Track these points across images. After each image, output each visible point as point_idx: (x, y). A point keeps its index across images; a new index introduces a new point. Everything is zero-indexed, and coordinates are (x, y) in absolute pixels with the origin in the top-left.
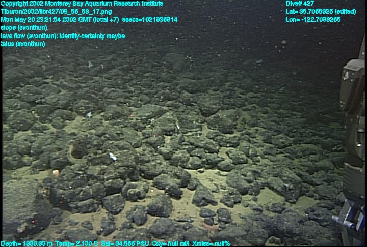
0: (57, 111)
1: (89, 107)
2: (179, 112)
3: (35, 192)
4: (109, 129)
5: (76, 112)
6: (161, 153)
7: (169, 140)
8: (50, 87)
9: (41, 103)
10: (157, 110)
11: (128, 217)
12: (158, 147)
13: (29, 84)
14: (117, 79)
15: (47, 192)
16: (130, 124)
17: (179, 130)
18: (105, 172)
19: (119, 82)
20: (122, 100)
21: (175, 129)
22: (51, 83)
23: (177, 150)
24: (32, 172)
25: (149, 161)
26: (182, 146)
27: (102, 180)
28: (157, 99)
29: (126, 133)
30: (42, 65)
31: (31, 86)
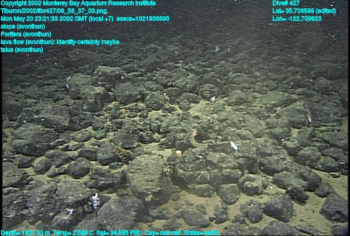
0: (184, 94)
1: (214, 92)
2: (312, 102)
3: (161, 169)
4: (231, 116)
5: (202, 95)
6: (285, 147)
7: (297, 134)
8: (180, 71)
9: (172, 86)
10: (285, 98)
11: (242, 211)
12: (283, 140)
13: (163, 68)
14: (243, 63)
15: (170, 171)
16: (253, 112)
17: (309, 123)
18: (225, 161)
19: (245, 66)
20: (247, 85)
21: (305, 121)
22: (181, 67)
23: (305, 146)
24: (160, 148)
25: (270, 155)
26: (313, 141)
27: (220, 168)
28: (286, 85)
29: (248, 120)
30: (175, 51)
31: (165, 70)
